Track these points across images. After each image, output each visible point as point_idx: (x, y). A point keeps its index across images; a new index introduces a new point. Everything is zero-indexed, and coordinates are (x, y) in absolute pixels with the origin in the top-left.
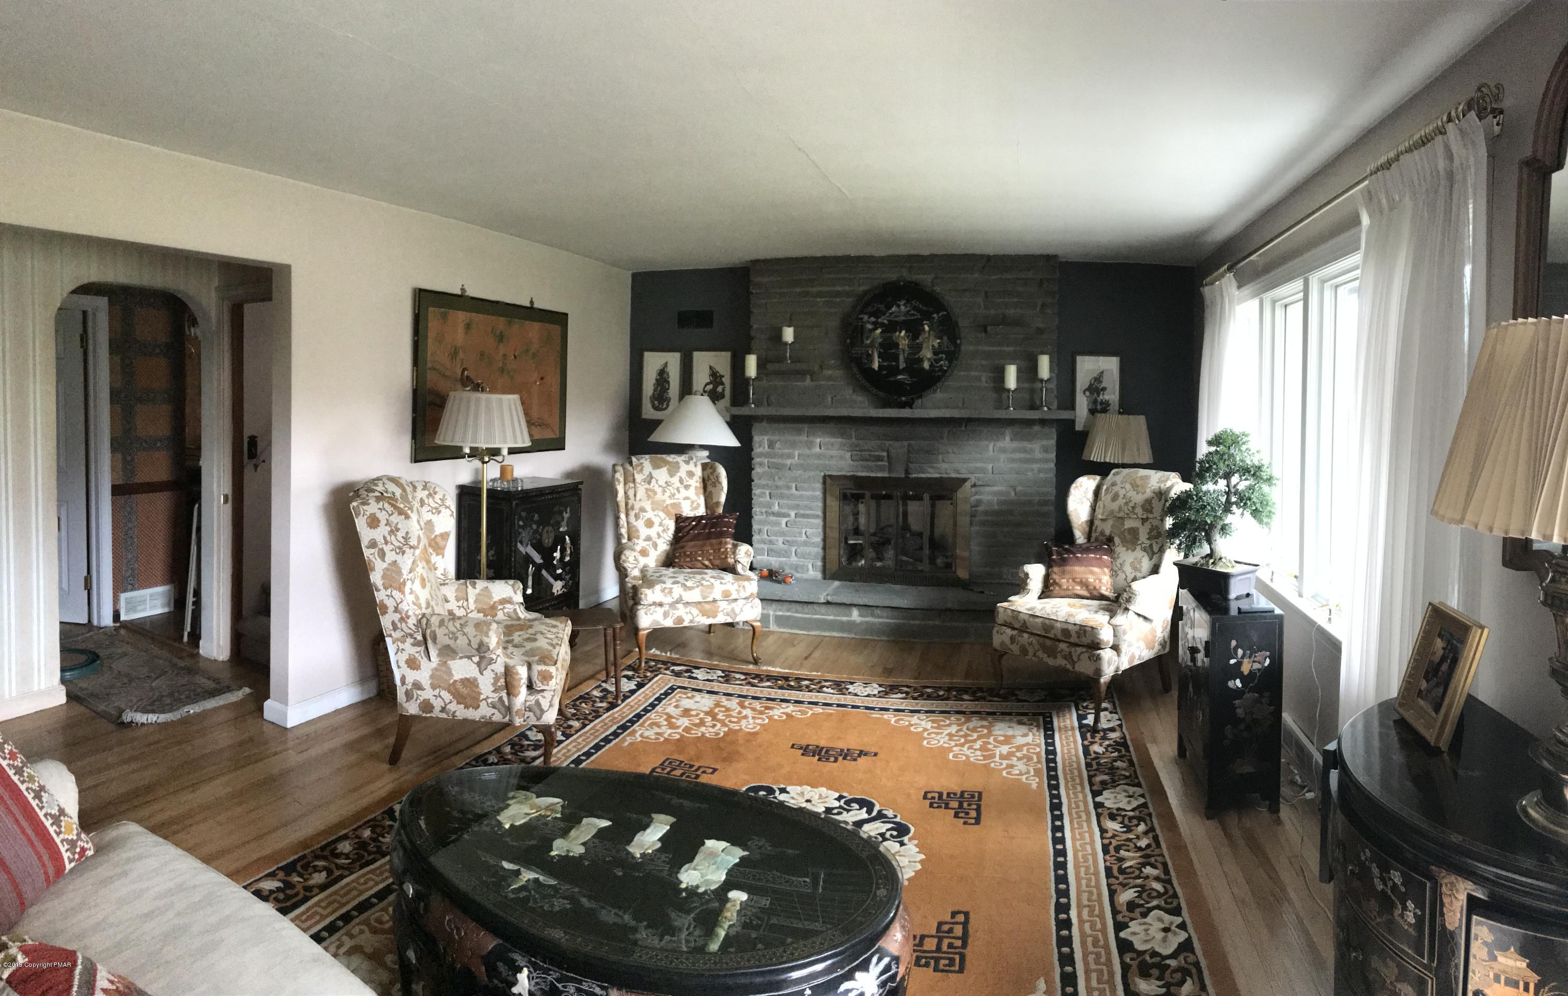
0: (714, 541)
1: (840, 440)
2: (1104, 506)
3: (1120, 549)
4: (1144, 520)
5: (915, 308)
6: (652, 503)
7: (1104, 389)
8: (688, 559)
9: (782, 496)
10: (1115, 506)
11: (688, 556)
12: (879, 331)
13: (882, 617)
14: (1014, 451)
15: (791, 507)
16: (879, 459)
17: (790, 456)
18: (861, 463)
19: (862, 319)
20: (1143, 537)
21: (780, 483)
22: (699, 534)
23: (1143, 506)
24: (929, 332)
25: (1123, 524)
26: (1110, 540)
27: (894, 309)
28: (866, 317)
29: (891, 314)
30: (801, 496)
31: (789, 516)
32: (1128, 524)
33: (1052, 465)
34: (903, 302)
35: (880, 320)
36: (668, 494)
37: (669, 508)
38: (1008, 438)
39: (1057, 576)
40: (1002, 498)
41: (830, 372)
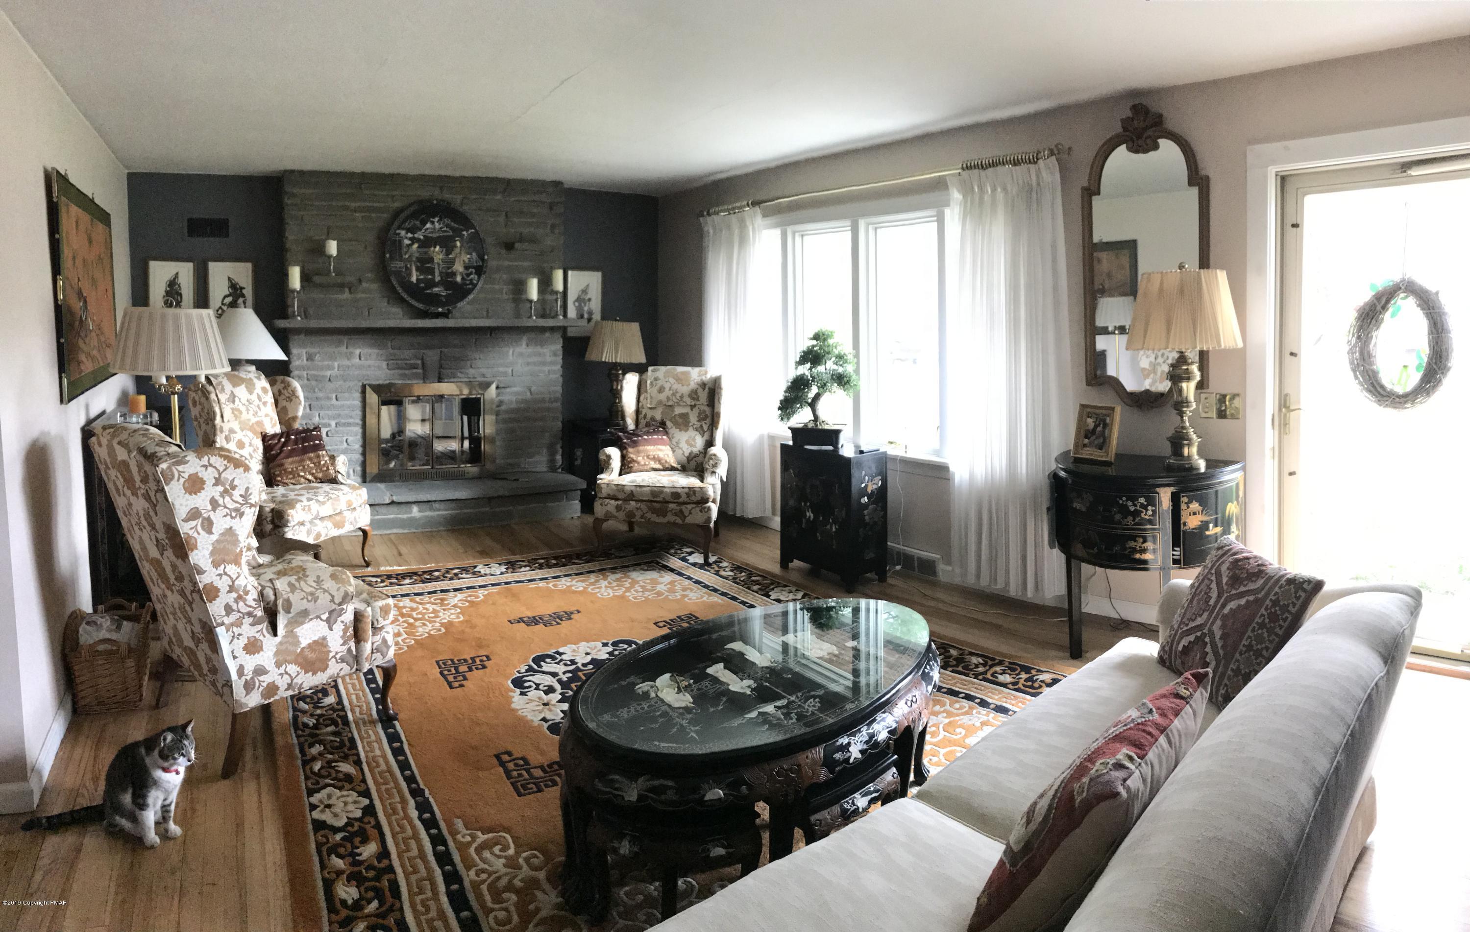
0: (312, 455)
1: (376, 351)
2: (651, 397)
3: (673, 430)
4: (692, 407)
5: (447, 226)
6: (240, 423)
7: (589, 301)
8: (291, 476)
9: (322, 408)
10: (663, 397)
11: (290, 473)
12: (416, 246)
13: (439, 510)
14: (529, 356)
15: (330, 418)
16: (414, 367)
17: (330, 368)
18: (396, 371)
19: (399, 234)
20: (693, 418)
21: (320, 395)
22: (293, 450)
23: (690, 396)
24: (461, 247)
25: (673, 411)
26: (663, 424)
27: (428, 225)
28: (403, 233)
29: (426, 230)
30: (343, 406)
31: (329, 425)
32: (678, 411)
33: (558, 367)
34: (436, 219)
35: (416, 236)
36: (251, 412)
37: (255, 426)
38: (524, 345)
39: (632, 456)
40: (520, 397)
41: (367, 285)
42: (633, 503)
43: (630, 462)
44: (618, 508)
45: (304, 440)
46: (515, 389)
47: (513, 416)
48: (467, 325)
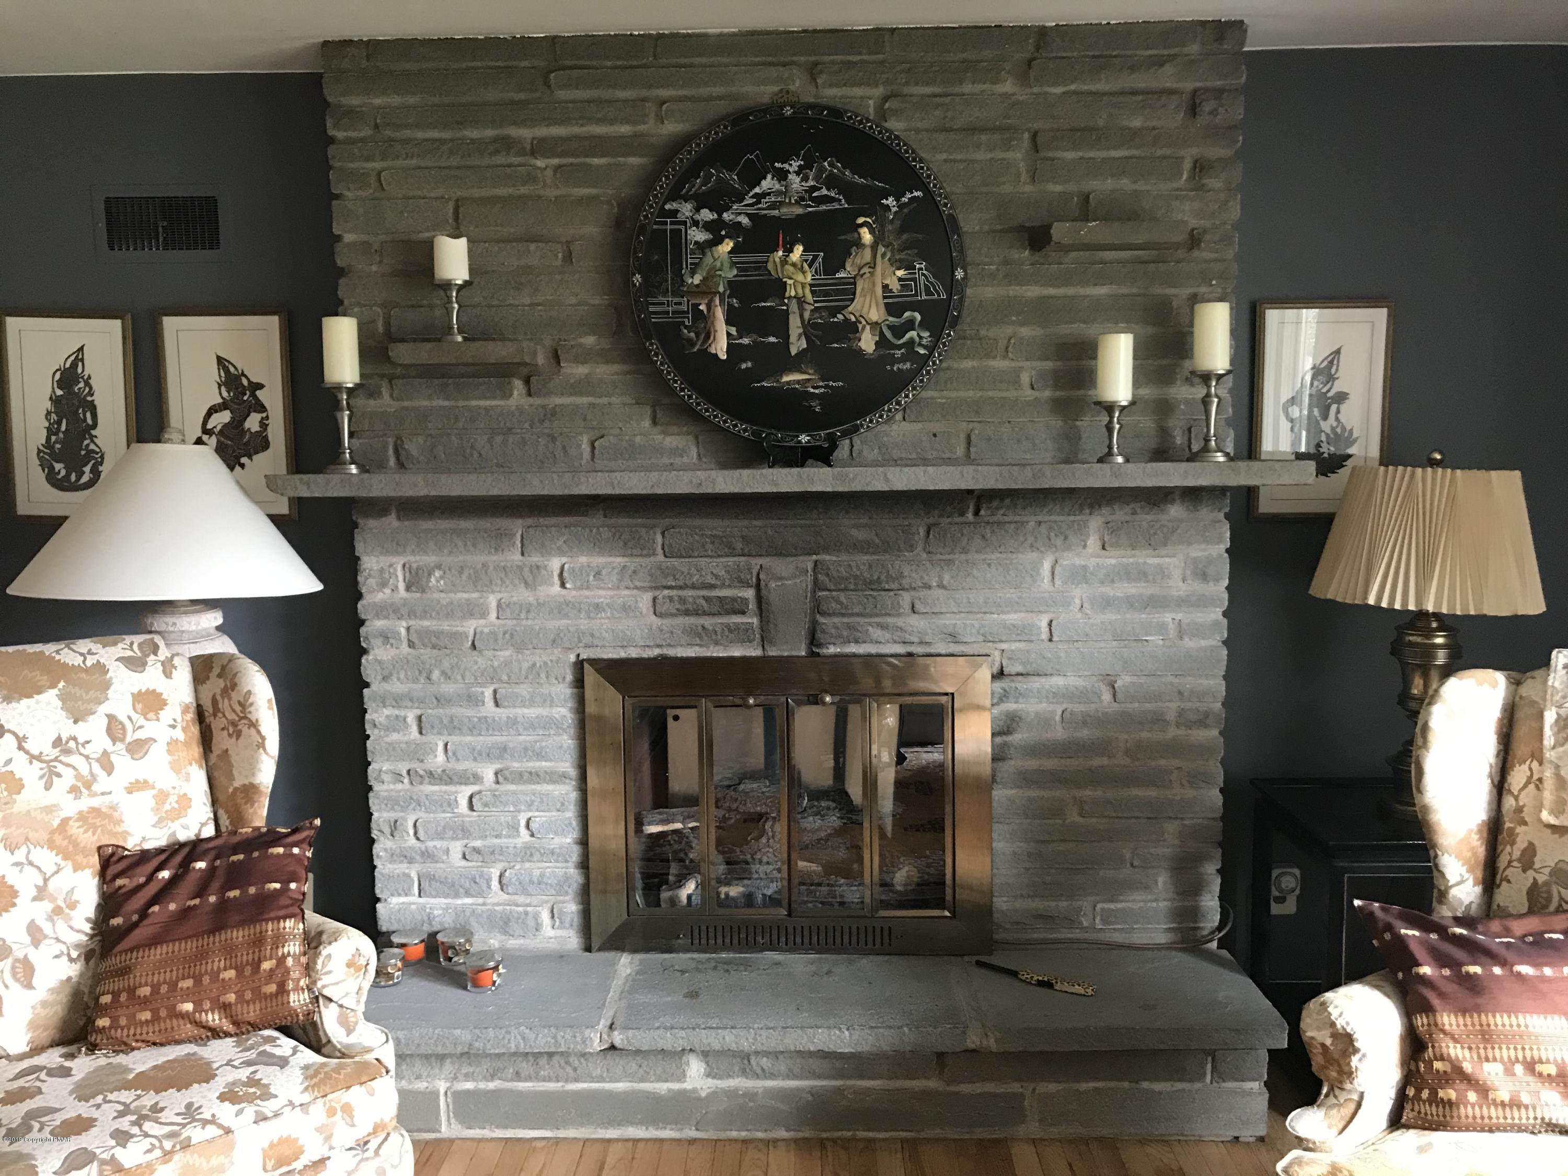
1: (619, 560)
5: (831, 182)
7: (1341, 397)
9: (453, 727)
12: (727, 246)
13: (772, 1076)
14: (1111, 577)
15: (478, 755)
16: (736, 607)
17: (473, 610)
18: (681, 620)
19: (676, 213)
21: (448, 688)
24: (874, 247)
27: (768, 183)
28: (686, 209)
29: (759, 197)
30: (512, 722)
31: (476, 778)
33: (1216, 614)
34: (795, 165)
35: (728, 216)
38: (1093, 542)
40: (1078, 708)
41: (581, 370)
46: (1058, 682)
47: (1050, 764)
48: (879, 485)
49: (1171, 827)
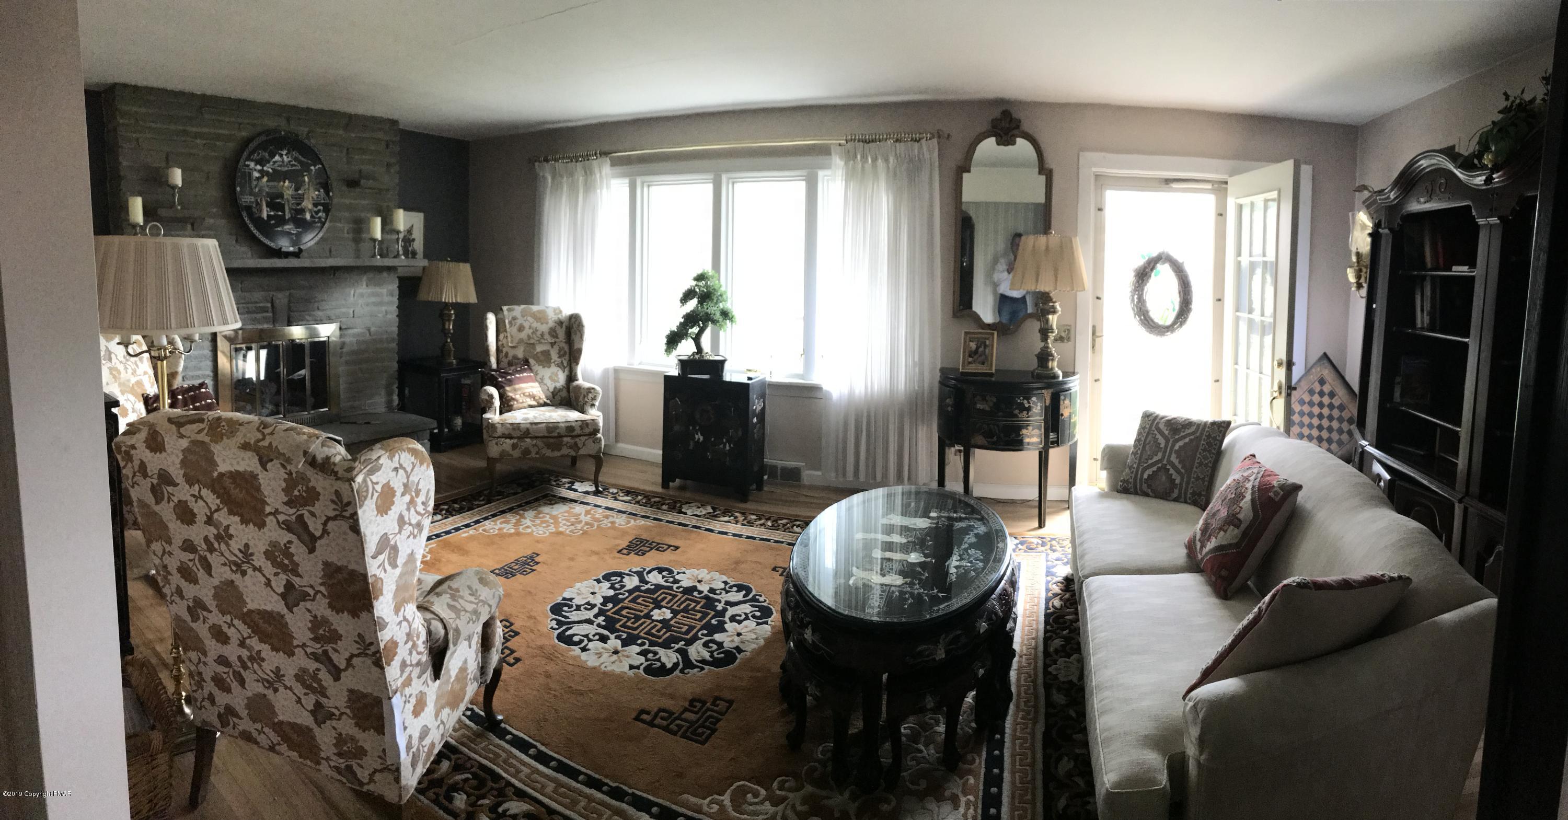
2: (512, 337)
3: (536, 367)
4: (552, 344)
5: (296, 159)
6: (120, 385)
7: (413, 240)
10: (523, 335)
12: (265, 179)
14: (369, 296)
16: (264, 310)
18: (246, 315)
19: (248, 166)
20: (554, 355)
23: (550, 333)
24: (309, 183)
25: (535, 349)
26: (526, 362)
27: (277, 158)
28: (252, 165)
29: (275, 162)
32: (539, 348)
33: (395, 307)
34: (284, 152)
35: (265, 168)
36: (130, 371)
37: (136, 387)
38: (364, 286)
39: (510, 394)
40: (361, 339)
41: (212, 221)
42: (528, 440)
43: (510, 401)
44: (514, 446)
45: (194, 399)
46: (355, 331)
47: (354, 358)
48: (323, 265)
49: (385, 375)
